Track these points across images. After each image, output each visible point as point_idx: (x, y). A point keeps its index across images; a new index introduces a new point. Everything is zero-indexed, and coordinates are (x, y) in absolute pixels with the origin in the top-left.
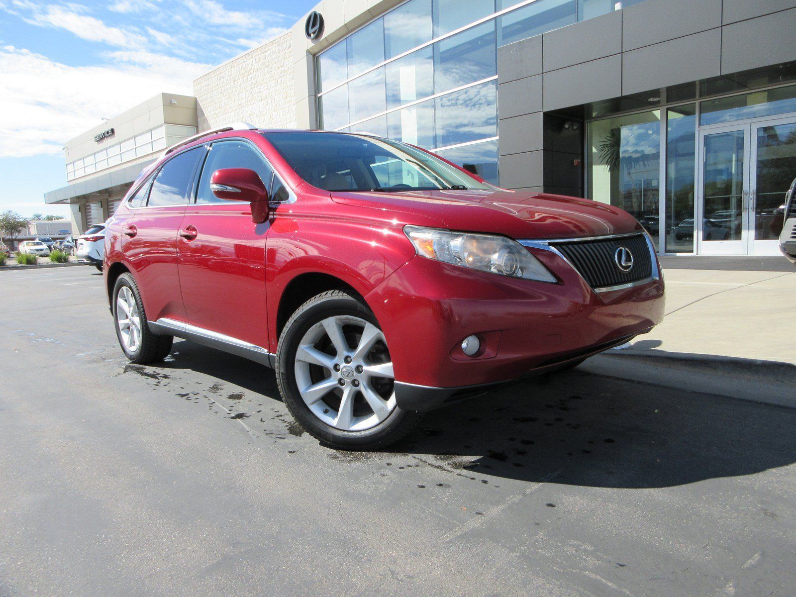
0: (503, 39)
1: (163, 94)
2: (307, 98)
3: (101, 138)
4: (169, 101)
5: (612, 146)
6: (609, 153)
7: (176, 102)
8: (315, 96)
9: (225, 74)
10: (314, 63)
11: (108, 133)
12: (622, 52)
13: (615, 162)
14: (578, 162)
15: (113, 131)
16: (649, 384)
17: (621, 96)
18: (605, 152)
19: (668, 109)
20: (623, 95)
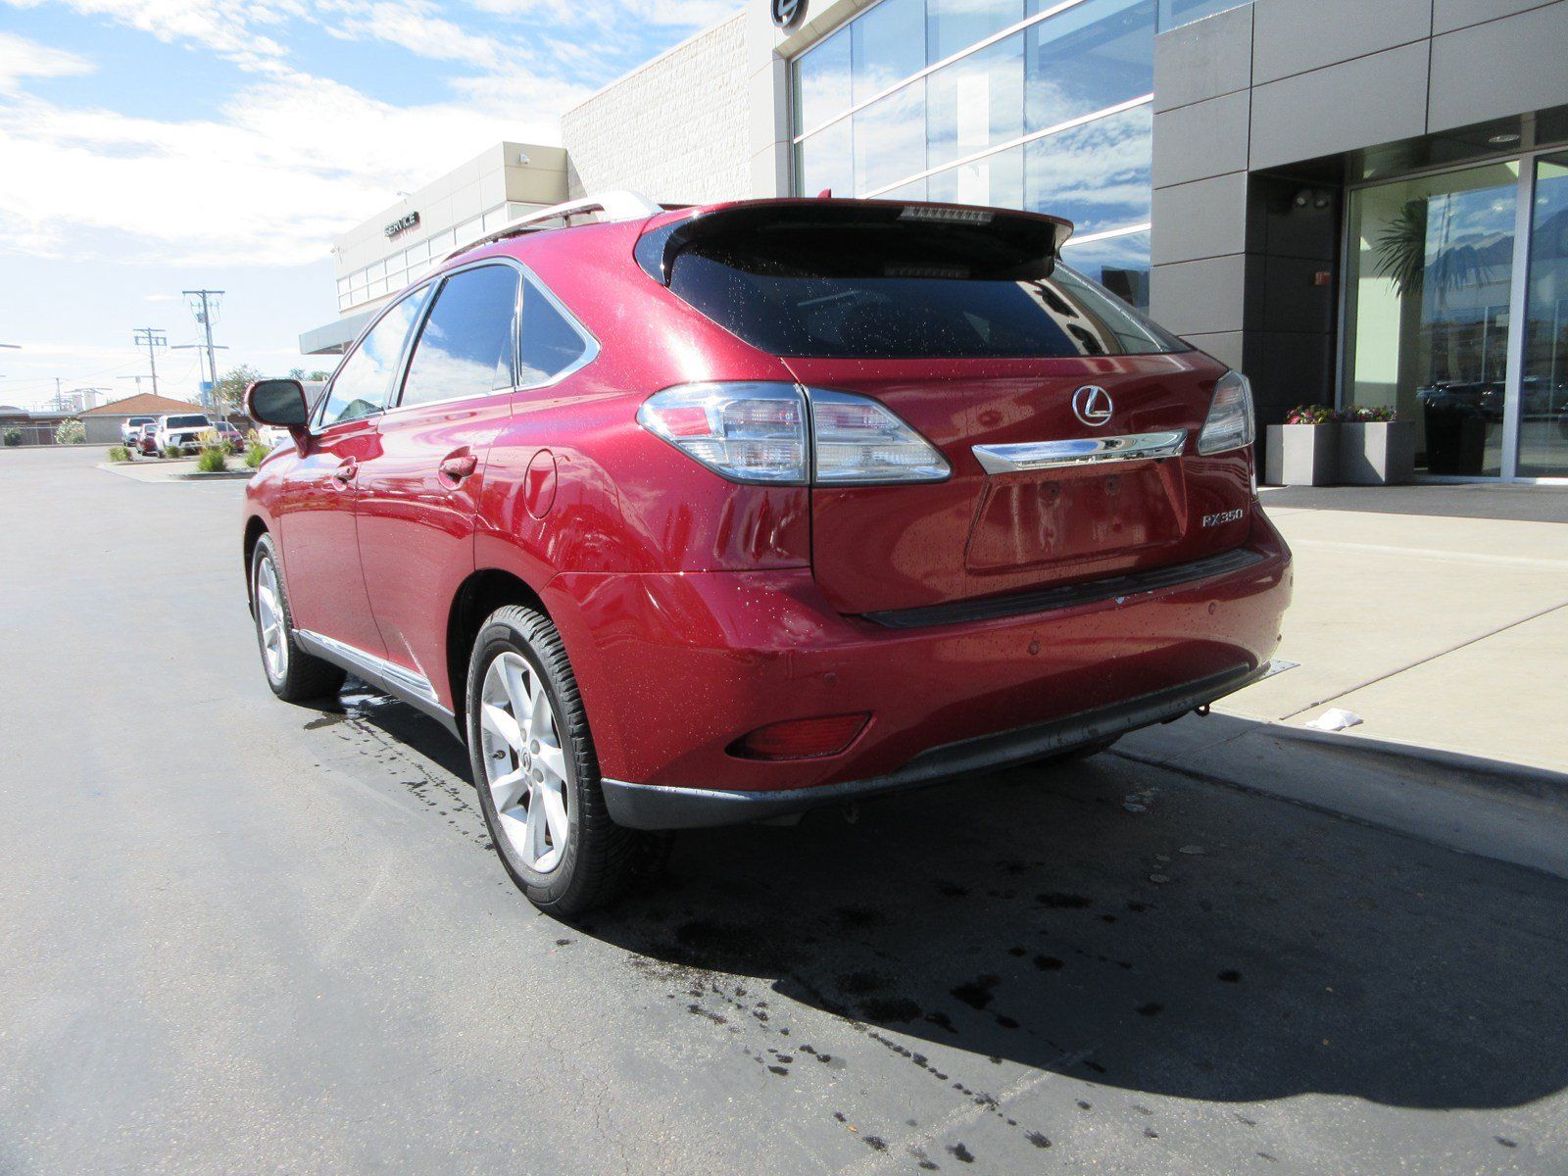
0: (1173, 14)
1: (505, 144)
2: (774, 146)
3: (397, 230)
4: (517, 158)
5: (1407, 240)
6: (1399, 254)
7: (528, 160)
8: (789, 141)
9: (620, 102)
10: (788, 77)
11: (408, 220)
12: (1431, 37)
13: (1413, 276)
14: (1324, 277)
15: (416, 216)
16: (1372, 826)
17: (1423, 133)
18: (1393, 253)
19: (1537, 159)
20: (1429, 132)
